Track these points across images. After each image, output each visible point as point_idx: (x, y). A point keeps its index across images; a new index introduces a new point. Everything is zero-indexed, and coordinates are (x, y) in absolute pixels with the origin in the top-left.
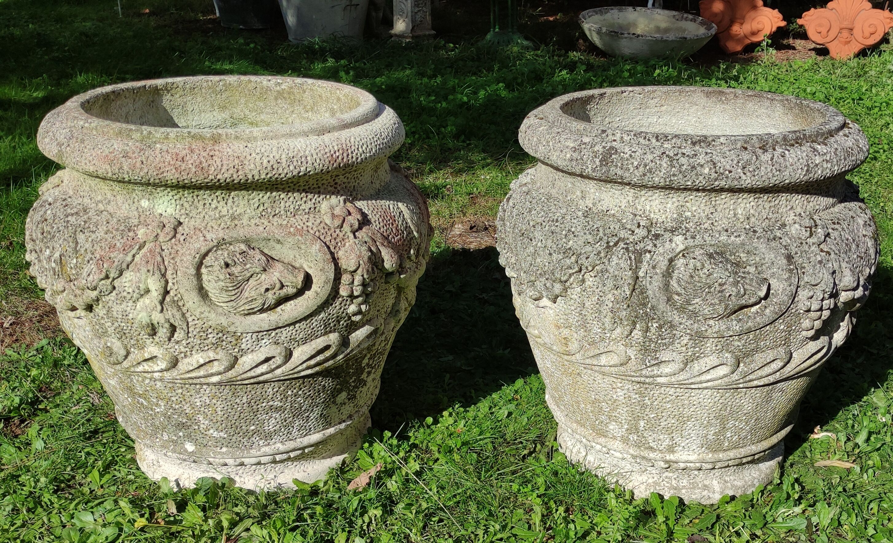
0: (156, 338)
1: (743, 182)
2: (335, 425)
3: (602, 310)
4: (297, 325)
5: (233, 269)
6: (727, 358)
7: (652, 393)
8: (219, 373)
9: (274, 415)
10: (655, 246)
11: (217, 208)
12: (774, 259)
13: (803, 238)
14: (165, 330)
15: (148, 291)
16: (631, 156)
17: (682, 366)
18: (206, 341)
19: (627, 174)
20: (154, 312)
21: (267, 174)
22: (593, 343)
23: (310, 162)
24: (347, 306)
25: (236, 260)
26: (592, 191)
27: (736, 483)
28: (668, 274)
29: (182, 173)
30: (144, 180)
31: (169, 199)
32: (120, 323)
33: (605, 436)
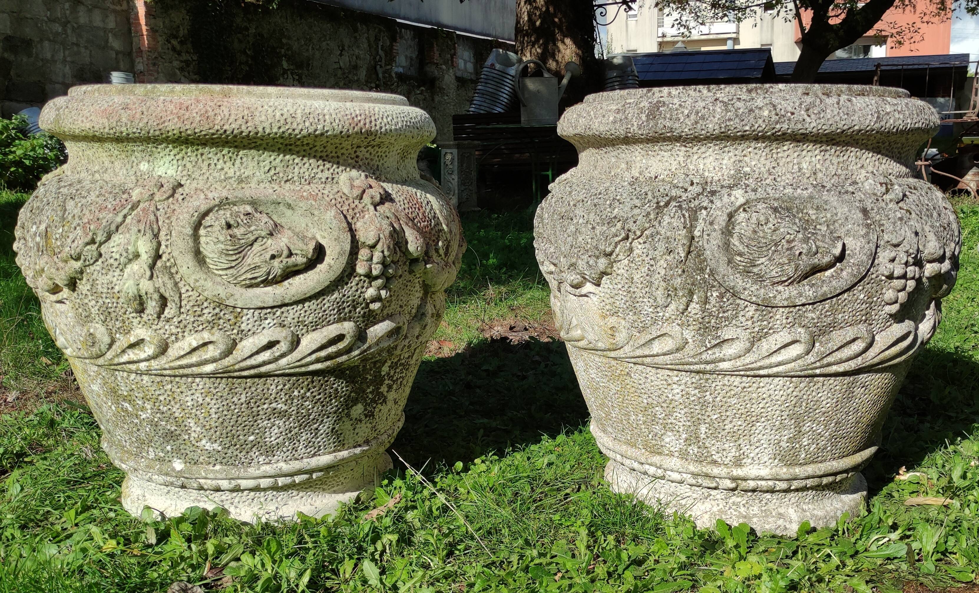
0: (144, 316)
1: (807, 126)
2: (349, 448)
3: (653, 280)
4: (307, 304)
5: (235, 230)
6: (800, 333)
7: (714, 385)
8: (214, 360)
9: (277, 422)
10: (712, 202)
11: (222, 169)
12: (848, 214)
13: (879, 194)
14: (154, 303)
15: (137, 256)
16: (680, 105)
17: (748, 345)
18: (200, 319)
19: (677, 125)
20: (142, 280)
21: (280, 128)
22: (644, 329)
23: (328, 121)
24: (364, 289)
25: (240, 221)
26: (639, 158)
27: (815, 512)
28: (728, 232)
29: (186, 122)
30: (143, 132)
31: (170, 159)
32: (104, 300)
33: (660, 454)
